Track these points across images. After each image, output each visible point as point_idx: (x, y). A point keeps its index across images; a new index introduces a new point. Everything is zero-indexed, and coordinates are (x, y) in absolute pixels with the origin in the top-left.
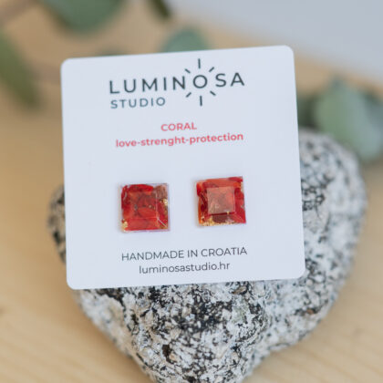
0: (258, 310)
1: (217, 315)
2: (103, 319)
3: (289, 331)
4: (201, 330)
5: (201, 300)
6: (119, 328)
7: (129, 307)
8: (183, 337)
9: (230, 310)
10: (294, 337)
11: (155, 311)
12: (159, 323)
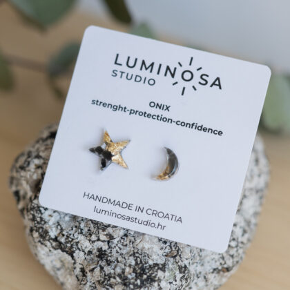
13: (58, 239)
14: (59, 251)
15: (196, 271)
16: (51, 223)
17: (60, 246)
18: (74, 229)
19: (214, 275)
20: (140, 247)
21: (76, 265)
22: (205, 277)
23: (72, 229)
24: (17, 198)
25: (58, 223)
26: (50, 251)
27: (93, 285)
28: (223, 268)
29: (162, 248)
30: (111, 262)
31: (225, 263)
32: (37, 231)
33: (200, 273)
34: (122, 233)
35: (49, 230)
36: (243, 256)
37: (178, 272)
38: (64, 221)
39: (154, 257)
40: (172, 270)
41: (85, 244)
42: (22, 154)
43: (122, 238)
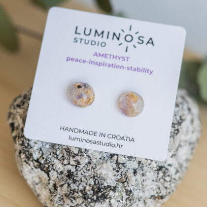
0: (130, 193)
1: (106, 194)
2: (33, 182)
4: (96, 201)
5: (98, 182)
6: (43, 190)
7: (52, 178)
8: (84, 204)
9: (115, 192)
11: (69, 185)
12: (70, 193)
13: (39, 160)
14: (39, 169)
15: (138, 195)
16: (35, 148)
17: (40, 166)
18: (52, 154)
19: (151, 200)
20: (99, 172)
21: (50, 182)
22: (144, 201)
23: (50, 155)
24: (12, 128)
25: (40, 148)
26: (32, 169)
27: (61, 197)
28: (158, 196)
29: (115, 175)
30: (76, 181)
31: (160, 192)
32: (24, 153)
33: (141, 197)
34: (87, 161)
35: (33, 154)
36: (175, 189)
37: (125, 194)
38: (44, 148)
39: (109, 181)
40: (120, 192)
41: (59, 166)
42: (20, 96)
43: (86, 164)
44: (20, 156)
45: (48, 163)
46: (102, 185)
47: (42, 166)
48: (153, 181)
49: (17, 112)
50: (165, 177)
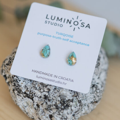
0: (81, 102)
1: (69, 104)
3: (88, 109)
4: (63, 109)
5: (63, 99)
6: (31, 109)
7: (35, 101)
9: (73, 102)
10: (90, 111)
11: (46, 103)
12: (48, 107)
13: (26, 92)
14: (27, 98)
15: (84, 103)
16: (22, 86)
18: (33, 88)
19: (91, 104)
21: (34, 103)
22: (88, 105)
23: (32, 88)
25: (25, 86)
26: (22, 98)
27: (43, 111)
28: (95, 101)
29: (71, 93)
30: (50, 100)
31: (96, 99)
32: (16, 90)
33: (86, 104)
34: (54, 88)
35: (22, 89)
37: (78, 103)
38: (28, 85)
39: (68, 97)
41: (38, 94)
44: (14, 93)
45: (32, 93)
46: (65, 99)
47: (28, 96)
48: (91, 93)
49: (7, 68)
50: (97, 90)
